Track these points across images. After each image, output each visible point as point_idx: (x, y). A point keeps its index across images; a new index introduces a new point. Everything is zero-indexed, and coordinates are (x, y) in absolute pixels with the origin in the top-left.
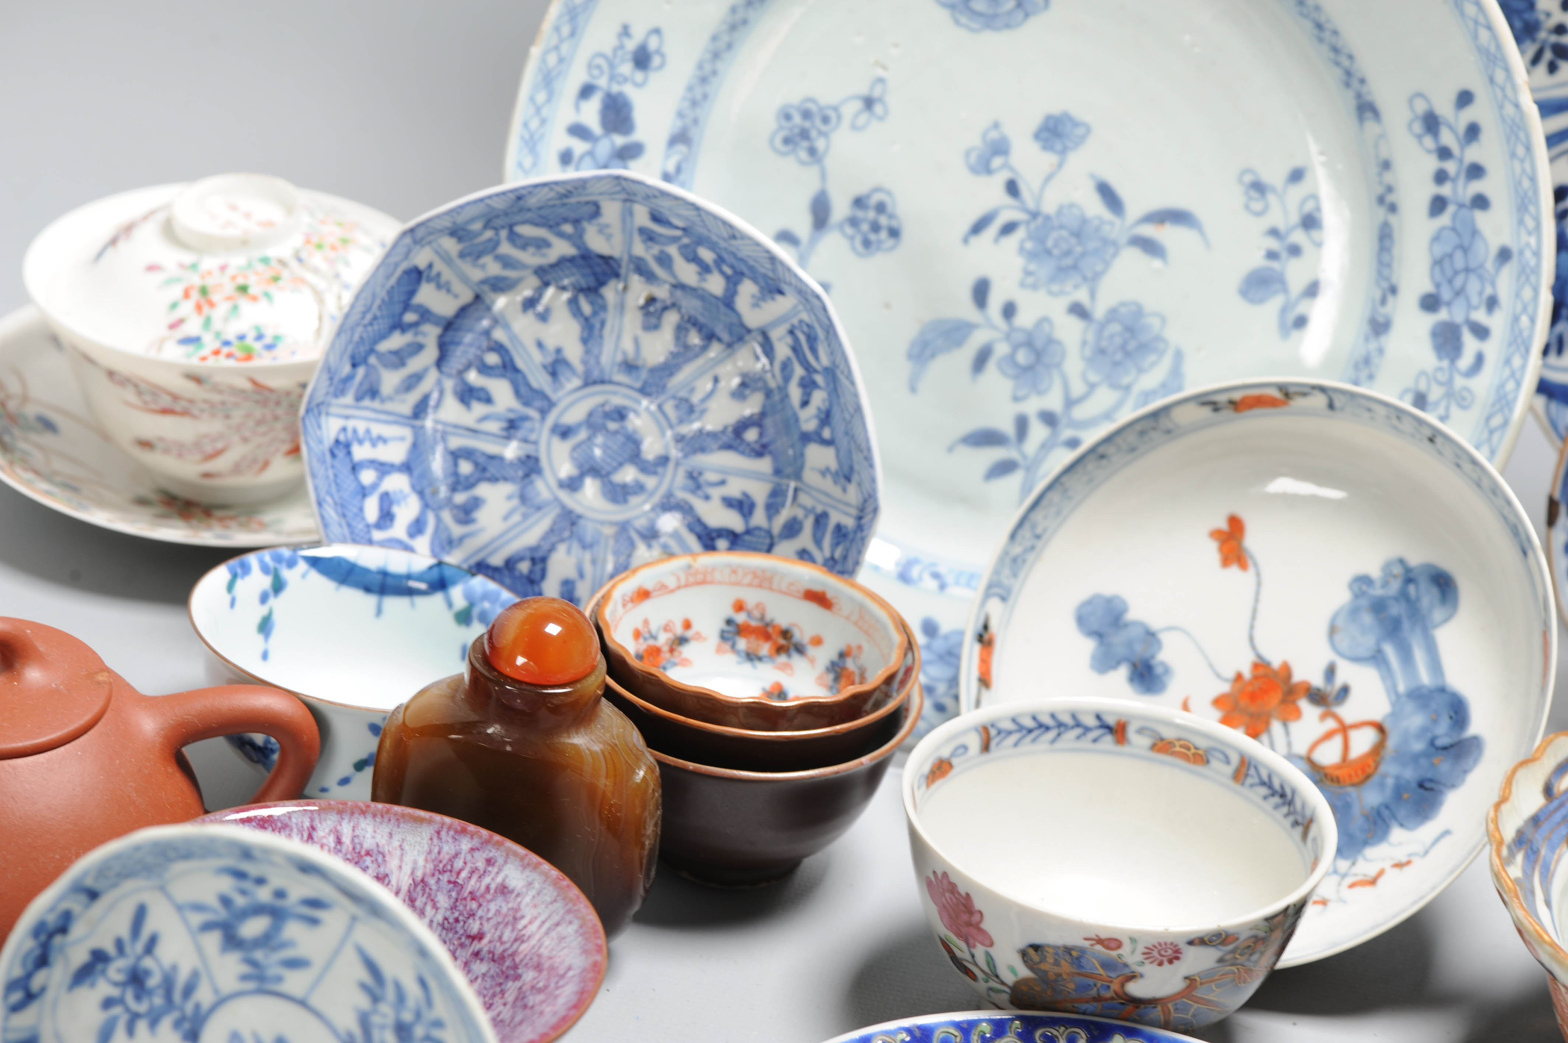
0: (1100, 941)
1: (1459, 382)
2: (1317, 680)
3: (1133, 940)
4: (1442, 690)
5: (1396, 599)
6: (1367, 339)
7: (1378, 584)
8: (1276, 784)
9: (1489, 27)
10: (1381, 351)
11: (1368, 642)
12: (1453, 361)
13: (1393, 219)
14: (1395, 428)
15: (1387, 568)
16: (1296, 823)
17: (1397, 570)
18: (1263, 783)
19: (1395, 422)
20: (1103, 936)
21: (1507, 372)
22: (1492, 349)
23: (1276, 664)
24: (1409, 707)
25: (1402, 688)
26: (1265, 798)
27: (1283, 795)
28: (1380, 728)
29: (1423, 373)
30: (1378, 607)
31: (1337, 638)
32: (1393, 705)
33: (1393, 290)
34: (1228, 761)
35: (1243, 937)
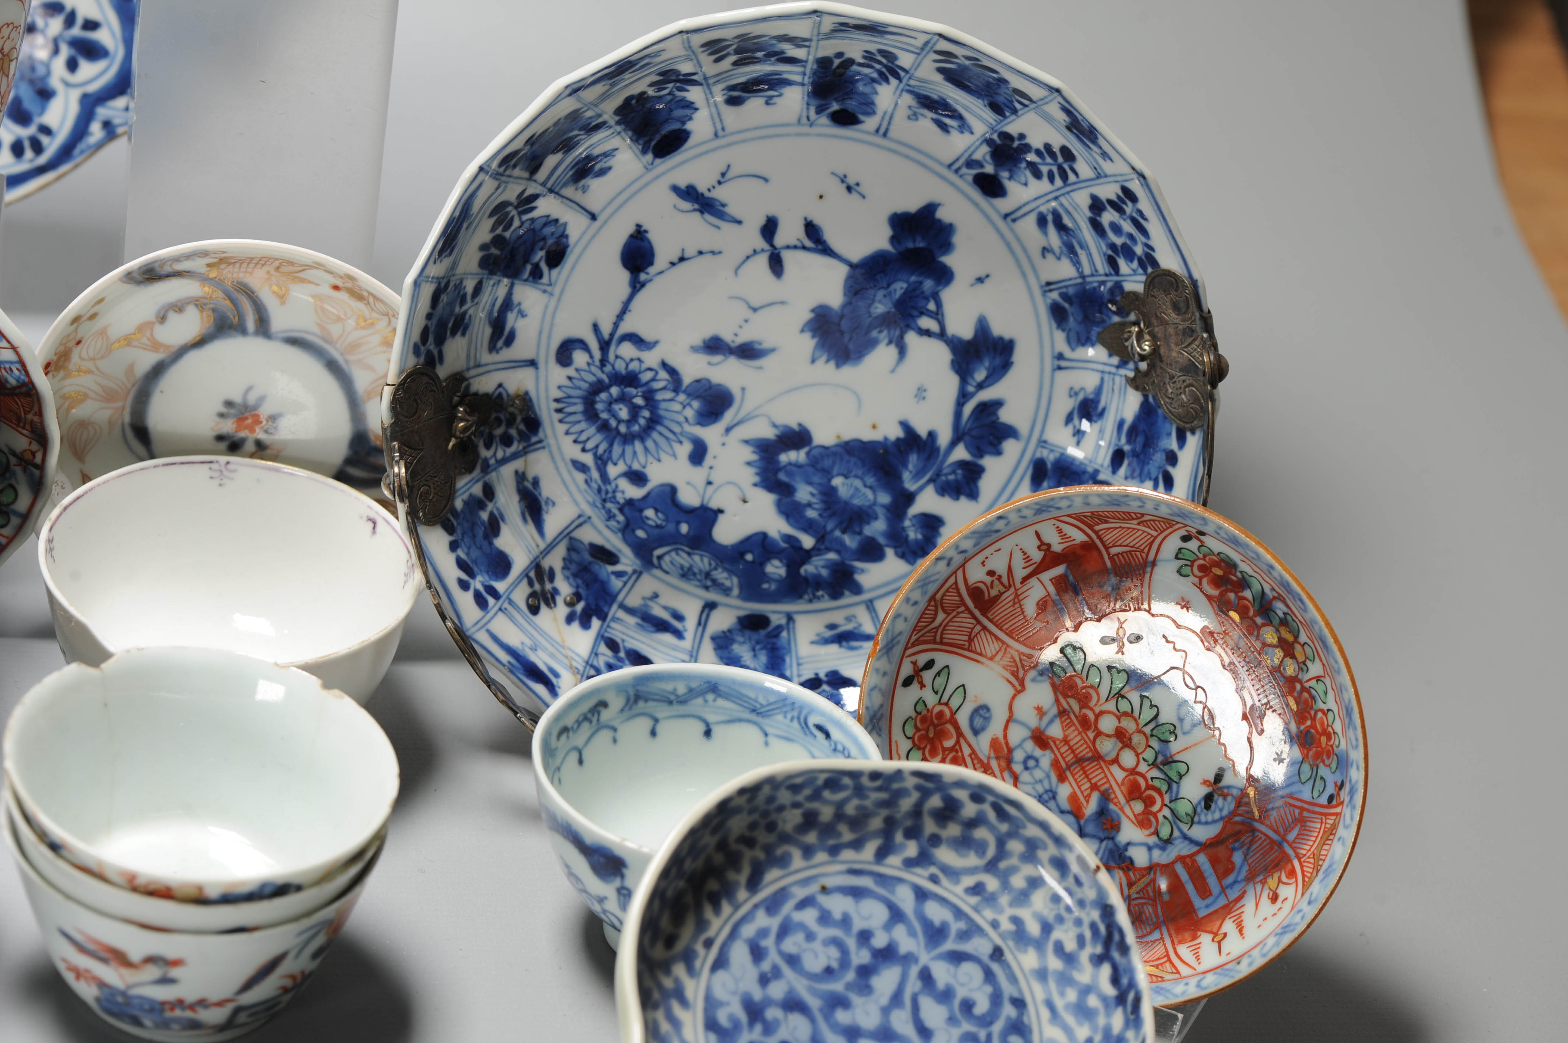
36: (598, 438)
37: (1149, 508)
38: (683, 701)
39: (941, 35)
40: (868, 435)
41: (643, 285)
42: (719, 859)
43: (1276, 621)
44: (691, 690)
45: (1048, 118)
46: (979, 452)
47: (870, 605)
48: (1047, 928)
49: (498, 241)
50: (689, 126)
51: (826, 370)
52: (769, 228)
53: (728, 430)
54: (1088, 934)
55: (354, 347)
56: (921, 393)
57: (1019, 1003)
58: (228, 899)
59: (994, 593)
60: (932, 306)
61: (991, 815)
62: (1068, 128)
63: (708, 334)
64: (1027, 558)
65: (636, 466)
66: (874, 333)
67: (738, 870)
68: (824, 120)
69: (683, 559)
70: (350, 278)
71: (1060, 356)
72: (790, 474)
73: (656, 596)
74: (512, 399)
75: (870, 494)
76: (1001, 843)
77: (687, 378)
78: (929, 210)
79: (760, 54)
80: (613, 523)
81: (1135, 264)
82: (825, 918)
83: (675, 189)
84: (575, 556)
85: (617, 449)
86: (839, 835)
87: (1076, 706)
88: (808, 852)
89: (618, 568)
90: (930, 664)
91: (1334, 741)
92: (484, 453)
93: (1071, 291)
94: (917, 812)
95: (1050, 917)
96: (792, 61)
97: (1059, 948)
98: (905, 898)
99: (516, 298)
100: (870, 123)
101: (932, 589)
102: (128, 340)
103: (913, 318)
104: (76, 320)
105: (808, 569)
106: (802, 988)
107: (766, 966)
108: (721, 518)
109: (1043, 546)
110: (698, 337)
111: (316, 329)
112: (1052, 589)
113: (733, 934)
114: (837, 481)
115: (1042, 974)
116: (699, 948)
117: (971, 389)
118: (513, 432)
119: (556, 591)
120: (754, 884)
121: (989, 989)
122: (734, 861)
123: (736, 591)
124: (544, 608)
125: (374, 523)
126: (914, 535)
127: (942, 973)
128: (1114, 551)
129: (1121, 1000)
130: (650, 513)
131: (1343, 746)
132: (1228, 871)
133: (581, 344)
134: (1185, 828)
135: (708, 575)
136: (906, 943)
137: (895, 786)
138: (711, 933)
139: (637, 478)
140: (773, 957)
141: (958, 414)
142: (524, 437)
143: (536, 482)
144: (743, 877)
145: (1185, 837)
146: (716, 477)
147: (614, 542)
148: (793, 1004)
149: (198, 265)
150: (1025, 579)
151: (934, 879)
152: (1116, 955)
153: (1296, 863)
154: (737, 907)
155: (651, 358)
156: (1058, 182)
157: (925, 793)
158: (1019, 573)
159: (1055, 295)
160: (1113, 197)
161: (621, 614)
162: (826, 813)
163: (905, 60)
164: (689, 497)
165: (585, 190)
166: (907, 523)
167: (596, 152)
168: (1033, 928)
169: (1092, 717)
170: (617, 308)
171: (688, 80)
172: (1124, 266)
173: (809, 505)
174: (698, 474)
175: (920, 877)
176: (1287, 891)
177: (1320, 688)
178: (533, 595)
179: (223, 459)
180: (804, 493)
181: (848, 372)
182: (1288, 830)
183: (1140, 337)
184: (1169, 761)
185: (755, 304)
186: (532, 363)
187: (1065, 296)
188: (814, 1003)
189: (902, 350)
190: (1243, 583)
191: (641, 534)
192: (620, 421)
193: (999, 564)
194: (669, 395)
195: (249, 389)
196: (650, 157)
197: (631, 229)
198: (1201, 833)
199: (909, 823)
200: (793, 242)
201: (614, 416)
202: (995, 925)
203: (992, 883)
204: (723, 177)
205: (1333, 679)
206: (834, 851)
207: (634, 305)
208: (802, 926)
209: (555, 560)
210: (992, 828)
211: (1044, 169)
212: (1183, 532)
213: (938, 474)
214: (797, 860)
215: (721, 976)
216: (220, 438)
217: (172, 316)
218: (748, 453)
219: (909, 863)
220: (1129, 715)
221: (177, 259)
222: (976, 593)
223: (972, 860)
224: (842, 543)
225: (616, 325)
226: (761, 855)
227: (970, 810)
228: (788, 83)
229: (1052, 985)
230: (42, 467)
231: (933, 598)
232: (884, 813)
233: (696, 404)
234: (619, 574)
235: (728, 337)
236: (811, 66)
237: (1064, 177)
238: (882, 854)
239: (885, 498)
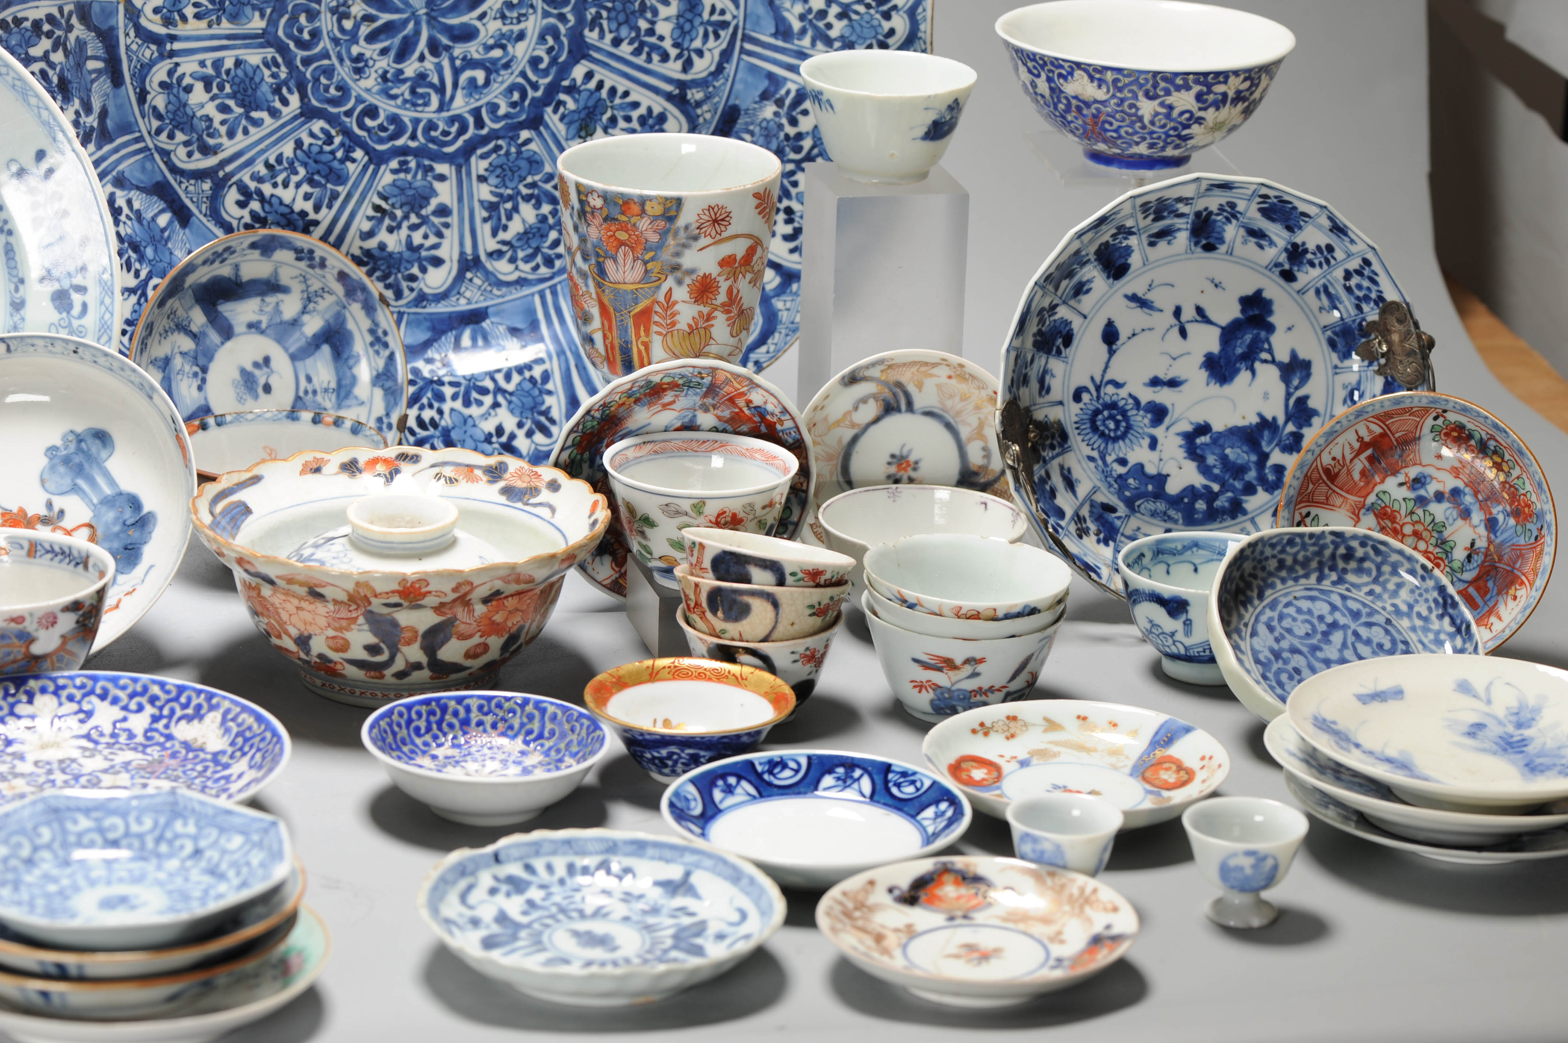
0: (13, 620)
1: (76, 323)
2: (43, 512)
3: (31, 614)
4: (121, 494)
5: (76, 453)
6: (12, 315)
7: (62, 448)
8: (57, 549)
9: (47, 109)
10: (23, 319)
11: (67, 482)
12: (68, 312)
13: (11, 239)
14: (51, 352)
15: (64, 438)
16: (77, 564)
17: (71, 437)
18: (48, 552)
19: (50, 348)
20: (15, 615)
21: (103, 309)
22: (91, 298)
23: (15, 510)
24: (103, 509)
25: (95, 501)
26: (52, 559)
27: (63, 553)
28: (90, 526)
29: (53, 324)
30: (66, 461)
31: (47, 485)
32: (93, 511)
33: (22, 281)
34: (22, 548)
35: (87, 604)
36: (1100, 441)
37: (1416, 403)
38: (1180, 553)
39: (1263, 184)
40: (1241, 423)
41: (1115, 352)
42: (1242, 585)
43: (1490, 453)
44: (1184, 547)
45: (1319, 227)
46: (1300, 427)
47: (1253, 521)
48: (1411, 607)
49: (1040, 333)
50: (1130, 261)
51: (1215, 388)
52: (1177, 312)
53: (1167, 429)
54: (1433, 605)
55: (959, 413)
56: (1266, 396)
57: (1405, 643)
58: (1008, 617)
59: (1336, 470)
60: (1266, 346)
61: (1372, 553)
62: (1331, 230)
63: (1151, 375)
64: (1352, 448)
65: (1121, 455)
66: (1238, 365)
67: (1252, 591)
68: (1199, 250)
69: (1151, 506)
70: (961, 366)
71: (1336, 367)
72: (1202, 450)
73: (1139, 529)
74: (1052, 424)
75: (1245, 456)
76: (1378, 568)
77: (1143, 401)
78: (1259, 292)
79: (1165, 214)
80: (1112, 489)
81: (1372, 304)
82: (1299, 611)
83: (1126, 296)
84: (1095, 510)
85: (1110, 446)
86: (1297, 572)
87: (1389, 524)
88: (1283, 581)
89: (1117, 514)
90: (1308, 514)
91: (1533, 507)
92: (1044, 454)
93: (1337, 329)
94: (1333, 556)
95: (1411, 601)
96: (1182, 215)
97: (1419, 615)
98: (1336, 600)
99: (1049, 366)
100: (1223, 248)
101: (1305, 469)
102: (838, 423)
103: (1257, 353)
104: (815, 409)
105: (1218, 503)
106: (1297, 643)
107: (1276, 634)
108: (1169, 479)
109: (1360, 439)
110: (1147, 377)
111: (938, 405)
112: (1367, 464)
113: (1257, 620)
114: (1228, 451)
115: (1413, 629)
116: (1242, 627)
117: (1292, 390)
118: (1055, 442)
119: (1088, 528)
120: (1261, 597)
121: (1389, 638)
122: (1249, 586)
123: (1181, 521)
124: (1084, 536)
125: (986, 504)
126: (1271, 477)
127: (1364, 632)
128: (1397, 435)
129: (1459, 631)
130: (1131, 481)
131: (1539, 506)
132: (1486, 593)
133: (1086, 389)
134: (1459, 575)
135: (1165, 513)
136: (1342, 621)
137: (1322, 542)
138: (1246, 620)
139: (1123, 462)
140: (1278, 631)
141: (1287, 405)
142: (1061, 445)
143: (1069, 470)
144: (1255, 594)
145: (1460, 580)
146: (1165, 456)
147: (1114, 500)
148: (1294, 651)
149: (875, 372)
150: (1352, 460)
151: (1348, 590)
152: (1450, 611)
153: (1523, 578)
154: (1255, 608)
155: (1123, 393)
156: (1325, 267)
157: (1336, 546)
158: (1348, 457)
159: (1329, 333)
160: (1357, 267)
161: (1123, 539)
162: (1289, 561)
163: (1241, 206)
164: (1151, 470)
165: (1079, 302)
166: (1267, 471)
167: (1084, 279)
168: (1404, 608)
169: (1398, 527)
170: (1103, 366)
171: (1129, 232)
172: (1365, 307)
173: (1215, 466)
174: (1154, 456)
175: (1341, 589)
176: (1522, 593)
177: (1520, 482)
178: (1078, 529)
179: (894, 486)
180: (1211, 460)
181: (1227, 389)
182: (1515, 563)
183: (1380, 344)
184: (1444, 542)
185: (1174, 356)
186: (1061, 403)
187: (1335, 333)
188: (1305, 649)
189: (1253, 373)
190: (1470, 437)
191: (1127, 494)
192: (1110, 430)
193: (1337, 452)
194: (1134, 412)
195: (904, 446)
196: (1111, 280)
197: (1105, 321)
198: (1468, 576)
199: (1330, 563)
200: (1190, 318)
201: (1107, 427)
202: (1384, 609)
203: (1378, 589)
204: (1150, 287)
205: (1527, 472)
206: (1296, 580)
207: (1111, 363)
208: (1289, 615)
209: (1085, 512)
210: (1373, 561)
211: (1316, 262)
212: (1434, 414)
213: (1280, 441)
214: (1279, 586)
215: (1255, 639)
216: (889, 477)
217: (861, 406)
218: (1180, 441)
219: (1334, 583)
220: (1419, 522)
221: (867, 367)
222: (1327, 471)
223: (1365, 579)
224: (1234, 487)
225: (1103, 376)
226: (1262, 583)
227: (1360, 552)
228: (1179, 230)
229: (1420, 633)
230: (806, 492)
231: (1306, 475)
232: (1317, 559)
233: (1149, 416)
234: (1119, 518)
235: (1162, 376)
236: (1192, 217)
237: (1328, 262)
238: (1320, 580)
239: (1254, 458)
